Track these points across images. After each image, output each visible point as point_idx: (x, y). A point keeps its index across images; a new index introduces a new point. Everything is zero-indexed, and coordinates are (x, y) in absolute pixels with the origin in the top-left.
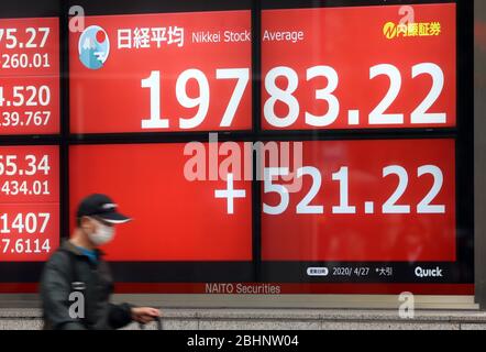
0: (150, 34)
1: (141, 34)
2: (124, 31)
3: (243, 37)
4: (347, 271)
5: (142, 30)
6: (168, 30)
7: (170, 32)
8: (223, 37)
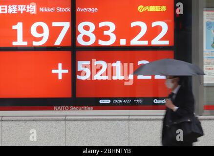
0: (17, 8)
1: (12, 8)
2: (4, 6)
3: (67, 10)
4: (120, 101)
5: (13, 6)
6: (26, 6)
7: (28, 7)
8: (56, 10)
